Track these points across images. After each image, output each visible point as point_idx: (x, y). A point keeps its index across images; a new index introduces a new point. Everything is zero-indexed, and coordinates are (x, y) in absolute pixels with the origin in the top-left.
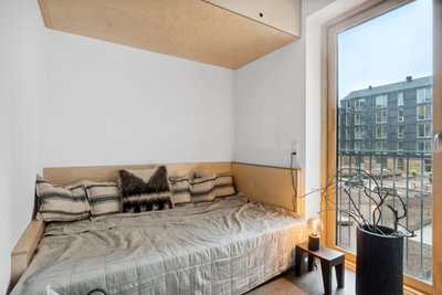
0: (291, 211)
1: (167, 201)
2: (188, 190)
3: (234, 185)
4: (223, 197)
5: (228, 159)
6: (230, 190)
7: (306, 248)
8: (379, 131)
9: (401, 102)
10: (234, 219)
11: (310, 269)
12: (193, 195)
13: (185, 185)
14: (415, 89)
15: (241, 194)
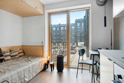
0: (42, 56)
1: (3, 59)
2: (10, 55)
3: (23, 52)
4: (21, 56)
5: (21, 45)
6: (22, 54)
7: (47, 63)
8: (54, 36)
9: (58, 30)
10: (29, 60)
11: (47, 68)
12: (11, 56)
13: (9, 53)
14: (61, 27)
15: (26, 54)
